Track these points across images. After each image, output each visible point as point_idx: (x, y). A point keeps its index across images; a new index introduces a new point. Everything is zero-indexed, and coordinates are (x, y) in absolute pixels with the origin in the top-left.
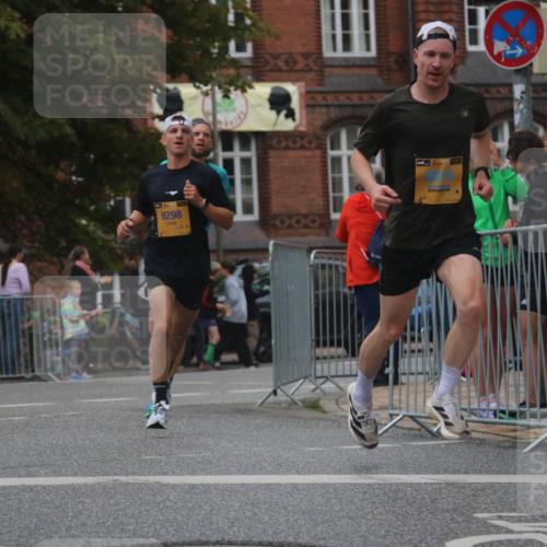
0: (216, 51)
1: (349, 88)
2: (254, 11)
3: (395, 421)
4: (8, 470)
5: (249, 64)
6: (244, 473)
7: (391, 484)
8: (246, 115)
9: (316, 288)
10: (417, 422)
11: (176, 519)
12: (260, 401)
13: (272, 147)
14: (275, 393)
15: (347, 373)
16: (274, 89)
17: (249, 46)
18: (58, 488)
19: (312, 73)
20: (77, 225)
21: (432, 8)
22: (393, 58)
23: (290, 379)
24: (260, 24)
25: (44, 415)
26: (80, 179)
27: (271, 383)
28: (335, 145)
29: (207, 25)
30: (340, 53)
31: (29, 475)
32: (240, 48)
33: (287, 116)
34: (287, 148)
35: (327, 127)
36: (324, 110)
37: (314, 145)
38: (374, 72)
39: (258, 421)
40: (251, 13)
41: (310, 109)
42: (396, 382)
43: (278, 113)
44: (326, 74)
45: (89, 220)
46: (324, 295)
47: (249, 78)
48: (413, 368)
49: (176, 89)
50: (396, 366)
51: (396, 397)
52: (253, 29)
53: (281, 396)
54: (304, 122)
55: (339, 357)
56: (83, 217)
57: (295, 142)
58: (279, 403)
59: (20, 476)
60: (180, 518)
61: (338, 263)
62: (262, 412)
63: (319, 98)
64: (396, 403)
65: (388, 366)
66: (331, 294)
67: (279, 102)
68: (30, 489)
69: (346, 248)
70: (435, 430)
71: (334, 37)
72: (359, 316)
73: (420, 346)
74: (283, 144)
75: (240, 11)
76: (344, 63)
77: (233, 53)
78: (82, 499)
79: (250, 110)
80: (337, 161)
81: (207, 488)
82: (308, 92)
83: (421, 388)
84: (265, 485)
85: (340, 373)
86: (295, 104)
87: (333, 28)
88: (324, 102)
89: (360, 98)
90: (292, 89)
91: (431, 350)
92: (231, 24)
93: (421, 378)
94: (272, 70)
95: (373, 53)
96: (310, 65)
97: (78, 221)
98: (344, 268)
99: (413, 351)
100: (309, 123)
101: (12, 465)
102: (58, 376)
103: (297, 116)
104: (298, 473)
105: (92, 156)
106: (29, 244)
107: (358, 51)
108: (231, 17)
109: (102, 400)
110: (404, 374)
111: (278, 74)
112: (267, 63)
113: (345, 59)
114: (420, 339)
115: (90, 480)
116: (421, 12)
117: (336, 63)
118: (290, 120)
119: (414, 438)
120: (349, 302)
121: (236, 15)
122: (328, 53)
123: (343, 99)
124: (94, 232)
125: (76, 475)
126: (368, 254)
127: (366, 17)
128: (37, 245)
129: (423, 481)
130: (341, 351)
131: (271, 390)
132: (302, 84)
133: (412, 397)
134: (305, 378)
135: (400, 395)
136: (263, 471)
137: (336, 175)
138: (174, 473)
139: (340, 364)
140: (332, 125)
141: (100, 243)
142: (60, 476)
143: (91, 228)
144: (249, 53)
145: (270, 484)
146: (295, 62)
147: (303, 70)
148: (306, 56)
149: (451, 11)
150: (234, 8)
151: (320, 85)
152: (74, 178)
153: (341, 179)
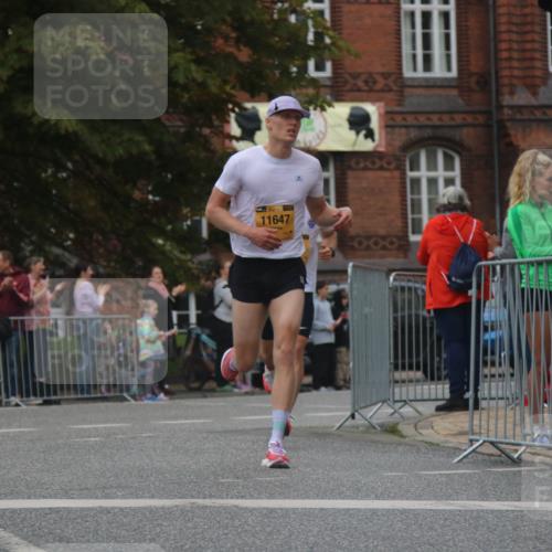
0: (295, 69)
1: (428, 109)
2: (335, 30)
3: (474, 446)
4: (85, 492)
5: (328, 83)
6: (322, 498)
7: (472, 511)
8: (324, 134)
9: (395, 311)
10: (498, 448)
11: (254, 543)
12: (338, 425)
13: (350, 168)
14: (353, 416)
15: (426, 397)
16: (353, 109)
17: (329, 65)
18: (135, 511)
19: (392, 93)
20: (154, 245)
21: (514, 29)
22: (474, 79)
23: (368, 403)
24: (341, 43)
25: (120, 436)
26: (157, 199)
27: (349, 407)
28: (415, 166)
29: (288, 44)
30: (420, 74)
31: (107, 497)
32: (319, 67)
33: (366, 136)
34: (366, 169)
35: (406, 147)
36: (403, 130)
37: (392, 166)
38: (455, 92)
39: (335, 445)
40: (331, 33)
41: (389, 130)
42: (476, 406)
43: (358, 133)
44: (406, 94)
45: (166, 240)
46: (403, 317)
47: (328, 98)
48: (494, 393)
49: (254, 108)
50: (476, 391)
51: (476, 422)
52: (333, 48)
53: (359, 420)
54: (383, 143)
55: (418, 381)
56: (159, 236)
57: (374, 163)
58: (358, 427)
59: (97, 498)
60: (258, 542)
61: (417, 285)
62: (340, 436)
63: (399, 119)
64: (476, 429)
65: (468, 390)
66: (410, 316)
67: (359, 122)
68: (107, 511)
69: (425, 270)
70: (516, 456)
71: (414, 56)
72: (439, 339)
73: (500, 371)
74: (362, 165)
75: (320, 30)
76: (424, 84)
77: (312, 72)
78: (160, 522)
79: (329, 130)
80: (416, 182)
81: (286, 512)
82: (387, 113)
83: (501, 413)
84: (344, 509)
85: (419, 397)
86: (375, 124)
87: (414, 48)
88: (404, 123)
89: (440, 119)
90: (371, 109)
91: (512, 375)
92: (310, 43)
93: (502, 403)
94: (351, 90)
95: (454, 73)
96: (390, 85)
97: (154, 240)
98: (423, 291)
99: (493, 376)
100: (388, 144)
101: (89, 486)
102: (134, 397)
103: (377, 137)
104: (377, 498)
105: (169, 176)
106: (105, 264)
107: (438, 71)
108: (311, 37)
109: (179, 422)
110: (485, 399)
111: (357, 94)
112: (346, 82)
113: (426, 79)
114: (500, 364)
115: (167, 503)
116: (504, 32)
117: (416, 84)
118: (369, 140)
119: (495, 464)
120: (428, 325)
121: (316, 34)
122: (408, 73)
123: (422, 120)
124: (171, 252)
125: (153, 497)
126: (449, 279)
127: (447, 37)
128: (112, 264)
129: (505, 508)
130: (419, 374)
131: (349, 414)
132: (382, 104)
133: (492, 421)
134: (384, 402)
135: (480, 420)
136: (342, 496)
137: (416, 197)
138: (252, 497)
139: (419, 388)
140: (412, 146)
141: (176, 263)
142: (137, 498)
143: (168, 247)
144: (328, 72)
145: (348, 510)
146: (375, 82)
147: (382, 91)
148: (385, 76)
149: (533, 32)
150: (314, 26)
151: (399, 105)
152: (150, 197)
153: (420, 201)
